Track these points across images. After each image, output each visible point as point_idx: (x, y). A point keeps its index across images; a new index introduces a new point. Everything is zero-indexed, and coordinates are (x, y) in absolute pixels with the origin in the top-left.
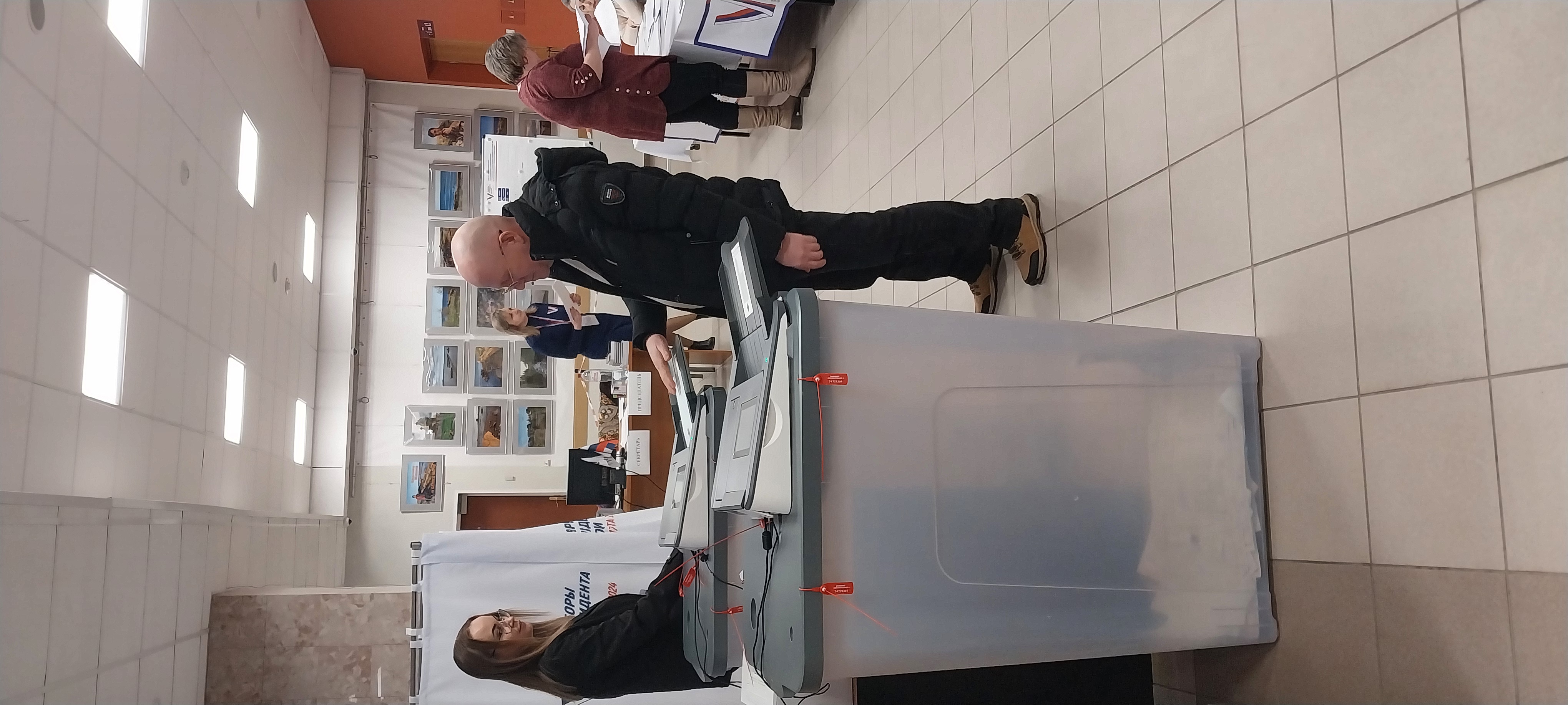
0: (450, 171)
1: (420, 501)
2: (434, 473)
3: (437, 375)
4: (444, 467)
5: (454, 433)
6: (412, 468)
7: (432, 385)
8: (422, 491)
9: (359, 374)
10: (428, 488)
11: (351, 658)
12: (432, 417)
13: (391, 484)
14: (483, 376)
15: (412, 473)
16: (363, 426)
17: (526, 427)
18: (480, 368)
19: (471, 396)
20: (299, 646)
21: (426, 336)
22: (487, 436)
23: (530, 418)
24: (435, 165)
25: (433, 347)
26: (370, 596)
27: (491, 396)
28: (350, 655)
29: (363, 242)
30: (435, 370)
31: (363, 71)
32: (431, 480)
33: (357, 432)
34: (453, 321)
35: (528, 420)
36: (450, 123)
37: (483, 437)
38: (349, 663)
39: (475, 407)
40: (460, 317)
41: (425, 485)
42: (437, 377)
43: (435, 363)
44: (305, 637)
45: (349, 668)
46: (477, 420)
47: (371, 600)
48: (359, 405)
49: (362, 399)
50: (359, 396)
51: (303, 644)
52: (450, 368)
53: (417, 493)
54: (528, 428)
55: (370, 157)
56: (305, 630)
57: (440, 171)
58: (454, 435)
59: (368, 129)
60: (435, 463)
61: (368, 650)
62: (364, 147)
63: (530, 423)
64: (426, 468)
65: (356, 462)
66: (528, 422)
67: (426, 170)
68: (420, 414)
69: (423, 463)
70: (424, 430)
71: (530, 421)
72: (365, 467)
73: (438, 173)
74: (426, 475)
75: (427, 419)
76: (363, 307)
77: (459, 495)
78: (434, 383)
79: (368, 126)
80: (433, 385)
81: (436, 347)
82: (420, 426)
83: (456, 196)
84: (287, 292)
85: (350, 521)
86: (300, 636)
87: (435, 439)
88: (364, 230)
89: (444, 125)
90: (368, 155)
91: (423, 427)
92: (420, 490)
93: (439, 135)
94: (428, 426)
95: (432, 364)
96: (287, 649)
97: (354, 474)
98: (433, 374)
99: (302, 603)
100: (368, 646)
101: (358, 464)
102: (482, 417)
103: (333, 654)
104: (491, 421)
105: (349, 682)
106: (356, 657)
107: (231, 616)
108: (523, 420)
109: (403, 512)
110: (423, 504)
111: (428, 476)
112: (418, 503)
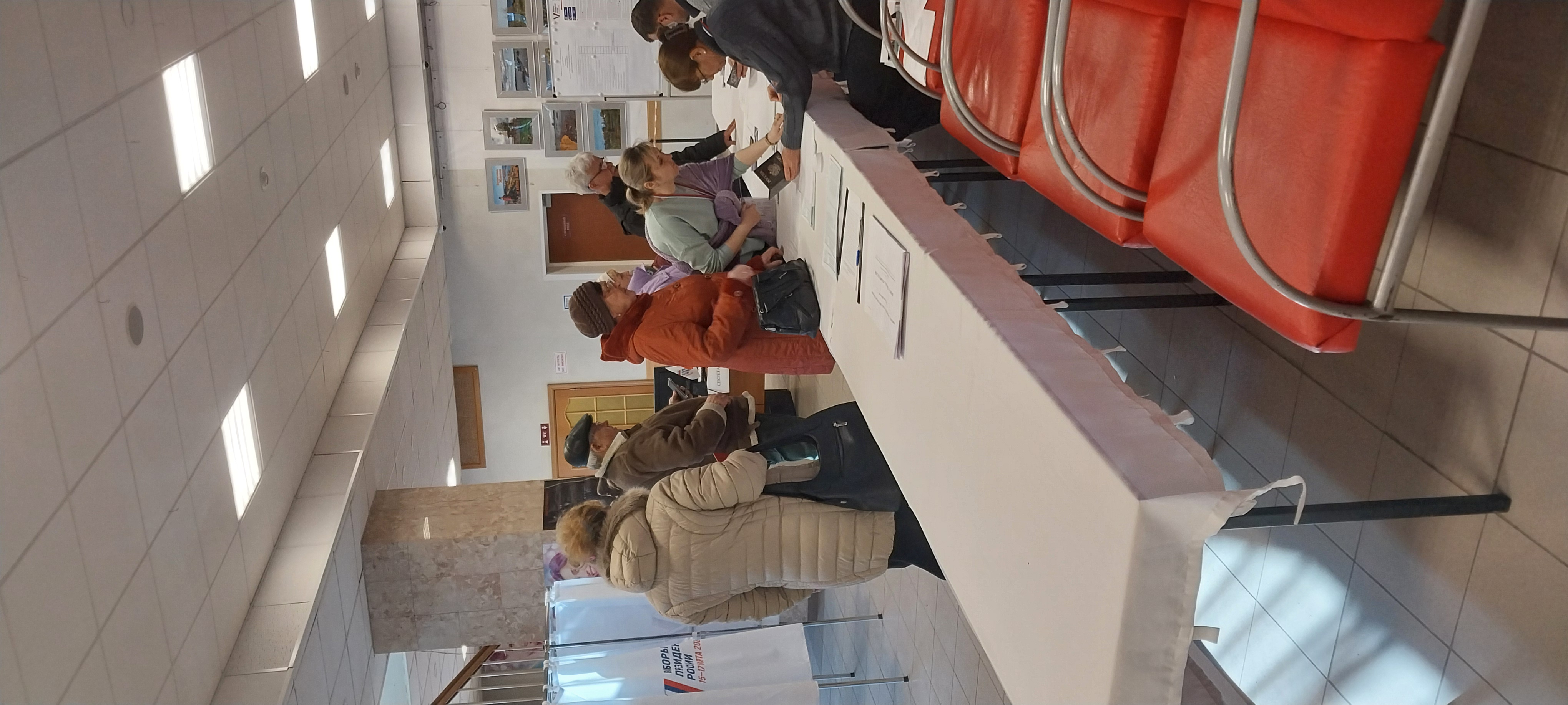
1: (507, 202)
2: (517, 176)
3: (509, 80)
4: (526, 170)
5: (532, 137)
6: (496, 172)
7: (505, 90)
8: (508, 193)
9: (433, 79)
10: (513, 190)
11: (485, 582)
12: (509, 122)
13: (477, 186)
15: (496, 176)
16: (443, 129)
17: (602, 130)
19: (544, 100)
20: (440, 576)
21: (494, 38)
22: (564, 140)
23: (605, 121)
25: (502, 50)
28: (483, 580)
30: (507, 74)
32: (515, 182)
33: (438, 136)
34: (520, 20)
35: (603, 123)
37: (561, 141)
38: (482, 586)
39: (550, 110)
40: (526, 16)
41: (510, 186)
42: (509, 82)
43: (507, 68)
44: (443, 570)
45: (482, 590)
46: (553, 124)
48: (437, 110)
49: (439, 104)
50: (436, 102)
51: (442, 575)
52: (522, 72)
53: (503, 194)
54: (603, 131)
56: (443, 565)
58: (532, 139)
60: (517, 166)
61: (497, 576)
63: (605, 126)
64: (509, 172)
65: (442, 165)
66: (603, 125)
68: (497, 119)
69: (505, 166)
70: (503, 135)
71: (605, 124)
72: (450, 170)
74: (509, 178)
75: (504, 124)
76: (428, 8)
77: (543, 194)
78: (507, 87)
80: (507, 90)
81: (505, 49)
82: (499, 132)
84: (358, 75)
85: (445, 228)
86: (439, 569)
87: (515, 143)
91: (502, 132)
92: (505, 192)
94: (507, 132)
95: (503, 68)
96: (429, 579)
97: (441, 177)
98: (505, 79)
100: (498, 573)
101: (444, 168)
102: (557, 122)
103: (468, 581)
104: (567, 125)
105: (483, 599)
106: (487, 582)
107: (379, 559)
108: (598, 123)
109: (492, 212)
110: (510, 205)
111: (511, 179)
112: (505, 204)
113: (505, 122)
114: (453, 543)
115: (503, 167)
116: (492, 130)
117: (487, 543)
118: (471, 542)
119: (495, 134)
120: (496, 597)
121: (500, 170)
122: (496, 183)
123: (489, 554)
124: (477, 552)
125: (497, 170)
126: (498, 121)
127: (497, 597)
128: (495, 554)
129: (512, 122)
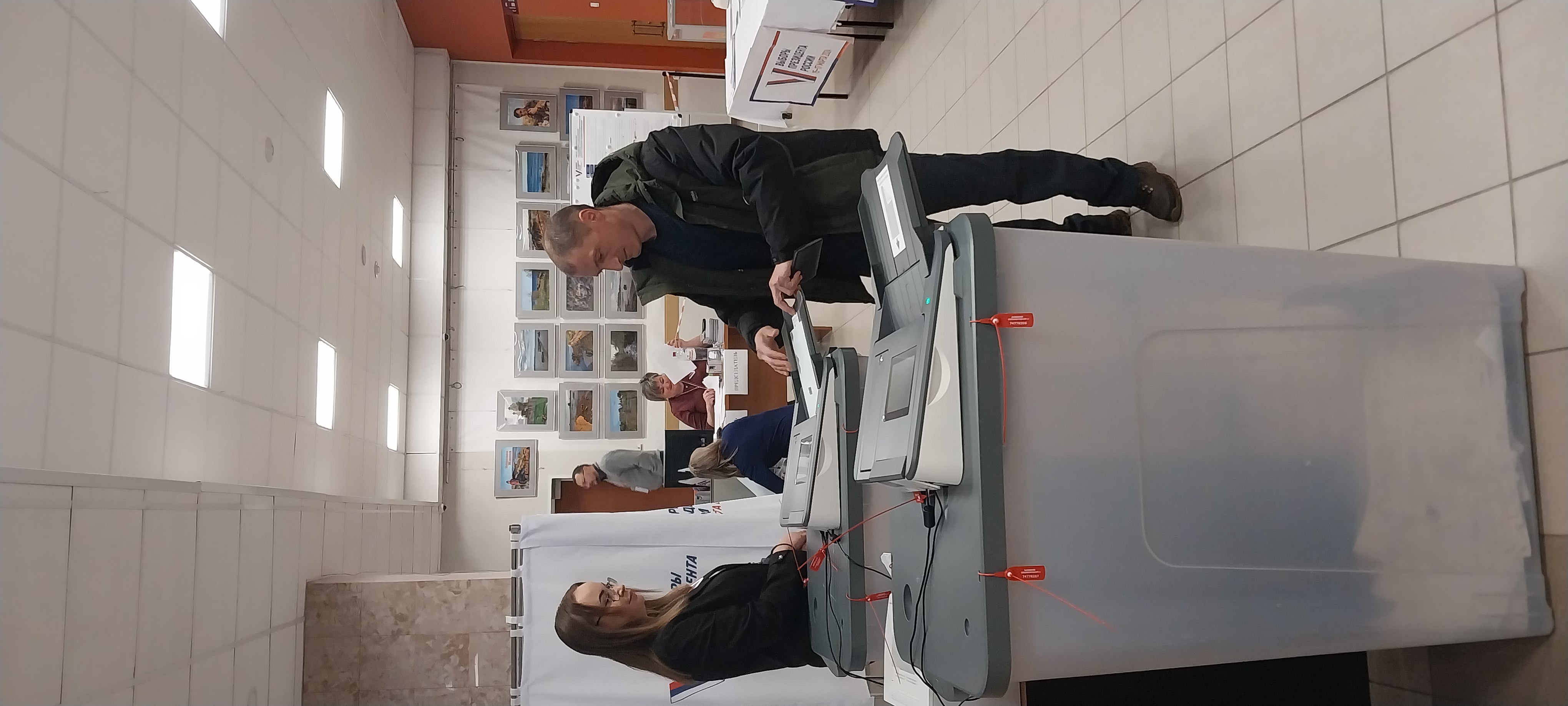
0: (537, 152)
1: (514, 486)
2: (527, 459)
3: (528, 359)
5: (546, 418)
7: (523, 370)
8: (516, 477)
9: (451, 359)
10: (522, 473)
11: (448, 647)
12: (525, 402)
13: (485, 469)
14: (574, 361)
16: (456, 411)
17: (618, 411)
18: (571, 351)
19: (562, 381)
20: (396, 635)
21: (517, 321)
22: (579, 421)
23: (621, 402)
24: (521, 147)
25: (524, 331)
26: (467, 583)
27: (583, 380)
28: (448, 643)
29: (452, 226)
30: (526, 354)
31: (447, 51)
32: (525, 465)
33: (450, 417)
34: (543, 304)
35: (620, 404)
36: (535, 103)
37: (575, 421)
38: (447, 652)
39: (567, 391)
40: (549, 300)
41: (519, 470)
42: (528, 362)
43: (526, 348)
44: (401, 626)
45: (446, 657)
46: (569, 404)
47: (468, 587)
48: (451, 390)
49: (454, 384)
50: (452, 382)
51: (399, 631)
52: (541, 353)
53: (512, 478)
54: (620, 412)
55: (457, 139)
56: (401, 618)
57: (526, 153)
58: (546, 420)
59: (453, 110)
60: (528, 448)
61: (465, 638)
62: (450, 129)
63: (621, 407)
64: (519, 454)
65: (450, 448)
66: (619, 406)
67: (512, 151)
68: (512, 398)
69: (516, 448)
70: (516, 415)
72: (458, 453)
73: (525, 155)
74: (519, 461)
75: (519, 404)
76: (453, 291)
77: (552, 479)
78: (526, 367)
79: (453, 108)
80: (525, 370)
81: (527, 331)
82: (513, 412)
83: (543, 177)
84: (377, 275)
85: (445, 508)
86: (396, 624)
87: (527, 424)
88: (452, 213)
89: (529, 105)
90: (454, 138)
91: (515, 412)
92: (513, 476)
93: (525, 115)
94: (521, 411)
95: (523, 348)
96: (383, 637)
97: (448, 459)
98: (524, 359)
99: (398, 590)
100: (466, 634)
101: (452, 450)
102: (573, 402)
103: (430, 643)
104: (582, 405)
105: (446, 672)
106: (454, 646)
107: (326, 604)
108: (614, 404)
109: (497, 498)
110: (517, 489)
111: (521, 461)
112: (512, 488)
113: (521, 402)
114: (418, 587)
115: (513, 448)
116: (506, 410)
117: (459, 590)
118: (438, 587)
119: (508, 414)
120: (462, 669)
121: (510, 452)
122: (505, 466)
123: (459, 607)
124: (445, 602)
125: (507, 452)
126: (513, 401)
127: (464, 669)
128: (467, 605)
129: (527, 402)
